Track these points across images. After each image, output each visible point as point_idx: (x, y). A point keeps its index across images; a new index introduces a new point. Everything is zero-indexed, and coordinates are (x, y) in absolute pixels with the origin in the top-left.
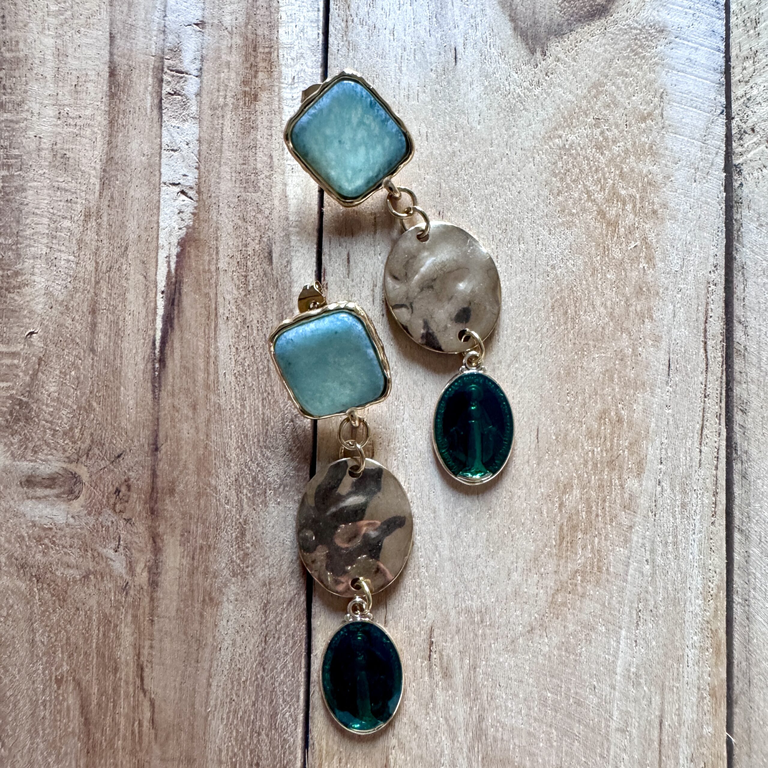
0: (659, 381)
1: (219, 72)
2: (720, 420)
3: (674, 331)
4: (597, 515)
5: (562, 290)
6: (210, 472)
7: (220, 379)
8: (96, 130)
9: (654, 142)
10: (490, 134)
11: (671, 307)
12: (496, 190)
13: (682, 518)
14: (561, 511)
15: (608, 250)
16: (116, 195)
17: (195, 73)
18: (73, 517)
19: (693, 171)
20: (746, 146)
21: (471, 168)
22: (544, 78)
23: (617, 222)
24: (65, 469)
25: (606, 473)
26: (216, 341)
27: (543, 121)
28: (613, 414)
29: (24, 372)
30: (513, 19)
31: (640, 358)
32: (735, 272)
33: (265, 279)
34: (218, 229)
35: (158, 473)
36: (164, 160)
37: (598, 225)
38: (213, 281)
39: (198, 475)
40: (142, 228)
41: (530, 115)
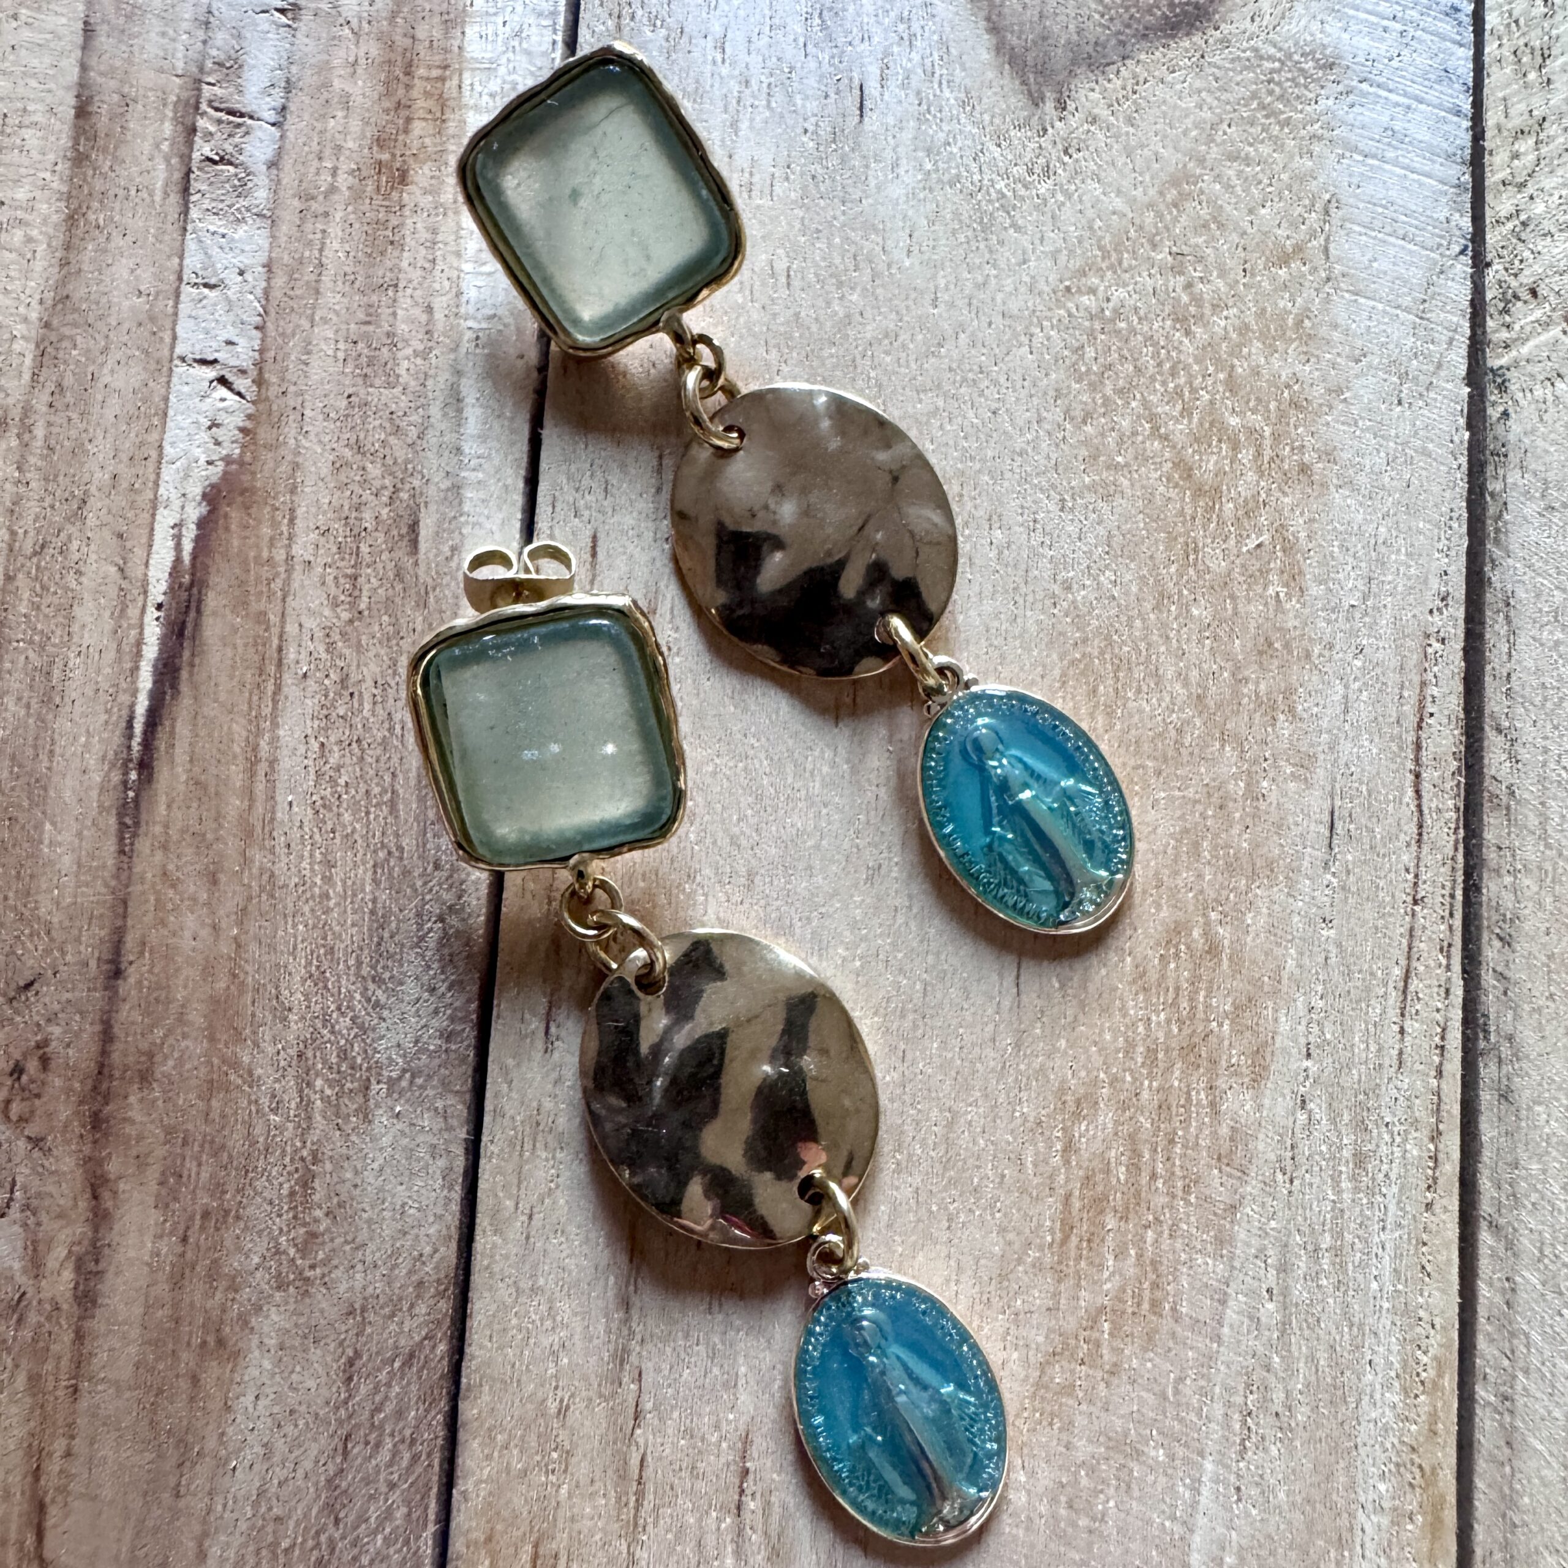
0: (1306, 864)
1: (323, 116)
2: (1448, 957)
3: (1346, 748)
4: (1154, 1176)
5: (1085, 641)
6: (238, 1032)
7: (279, 815)
8: (35, 233)
9: (1306, 313)
10: (934, 277)
11: (1340, 688)
12: (940, 403)
13: (1356, 1190)
14: (1067, 1162)
15: (1196, 551)
16: (69, 380)
17: (271, 116)
19: (1395, 379)
20: (1517, 327)
21: (887, 353)
22: (1060, 160)
23: (1217, 490)
25: (1177, 1073)
26: (275, 725)
27: (1054, 256)
28: (1196, 933)
30: (994, 29)
31: (1263, 805)
32: (1488, 613)
33: (399, 587)
34: (296, 467)
35: (117, 1030)
36: (184, 308)
37: (1173, 493)
38: (277, 586)
39: (212, 1039)
40: (124, 457)
41: (1025, 241)
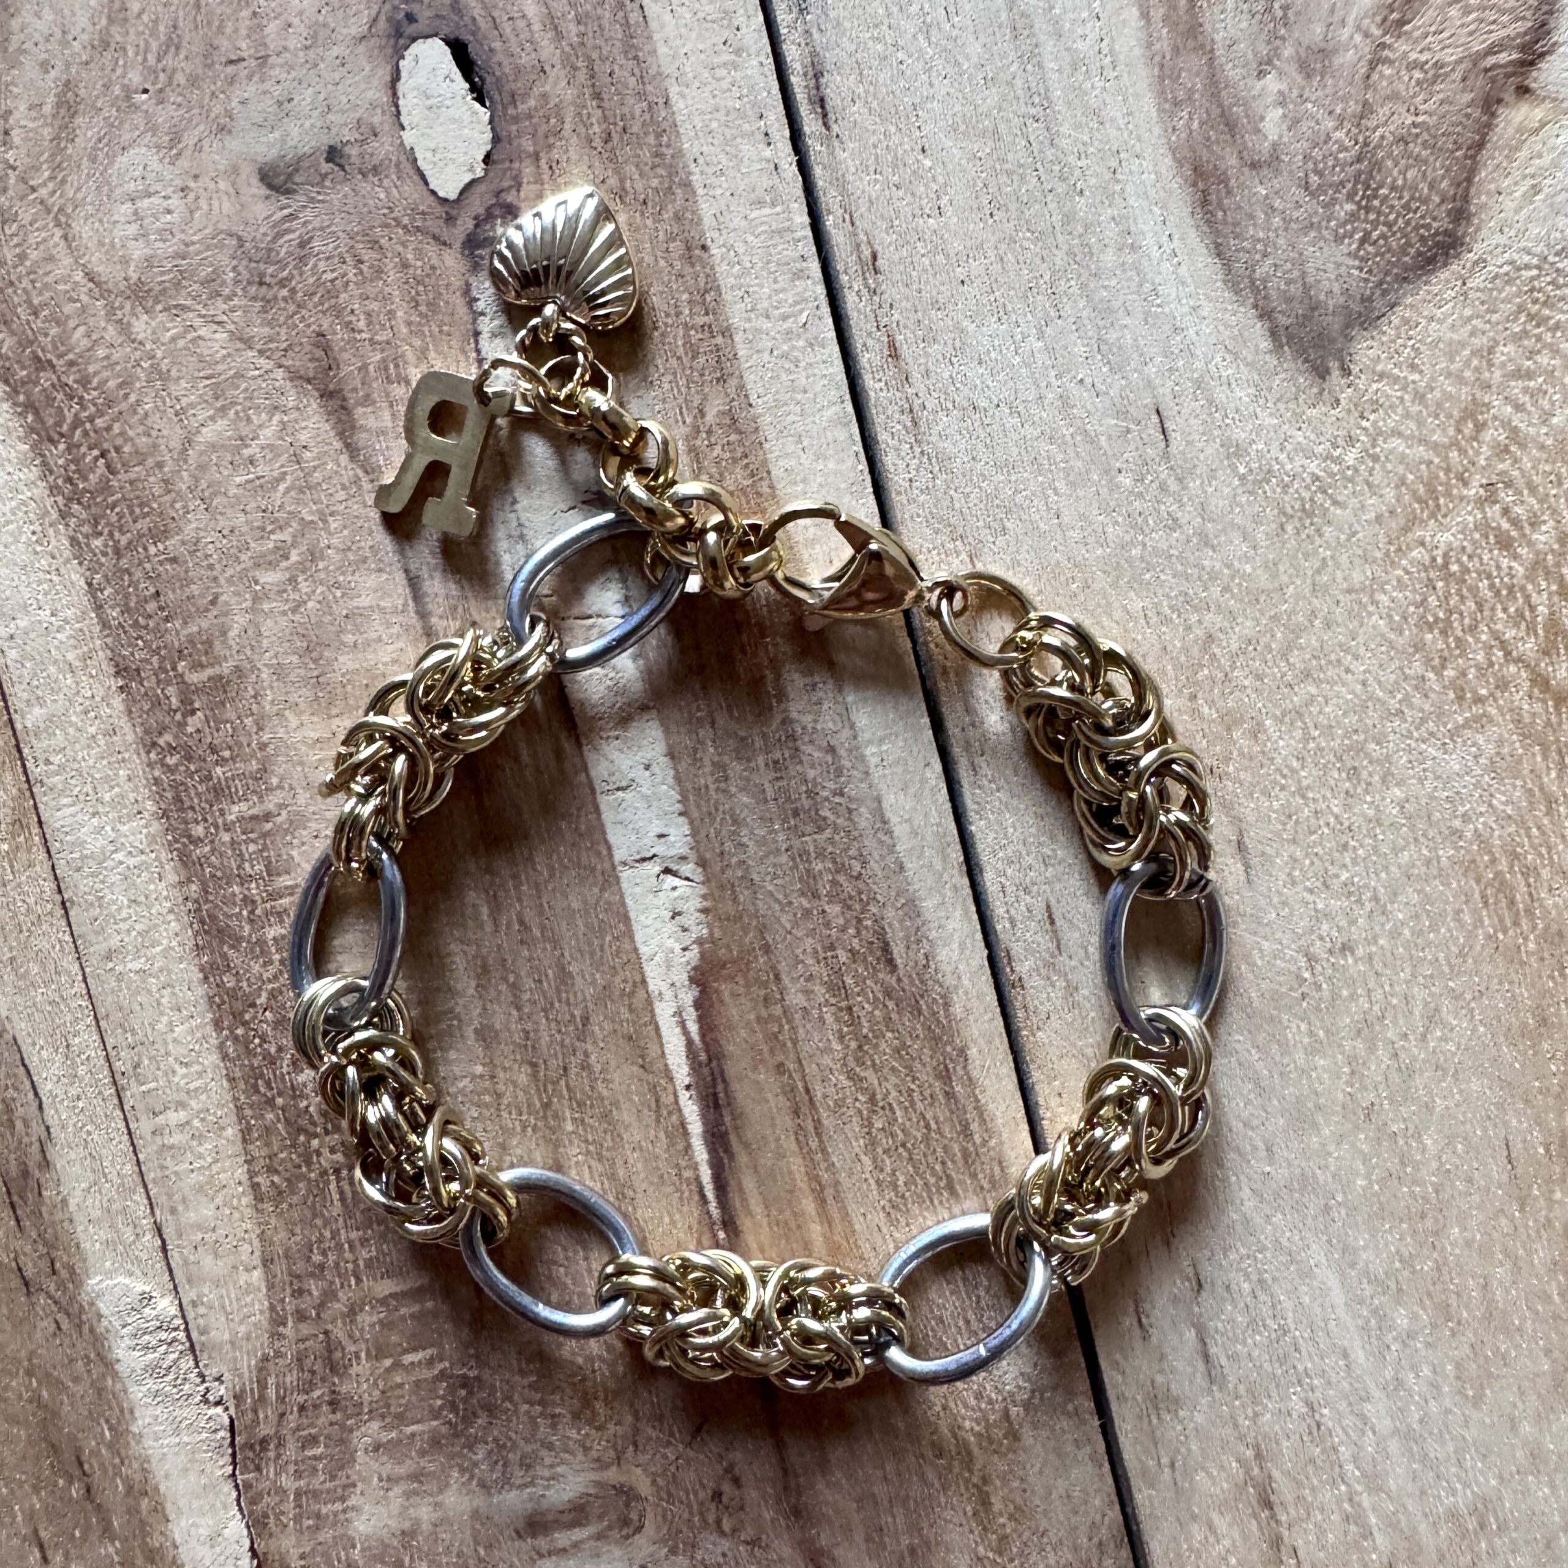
17: (617, 610)
21: (1254, 659)
22: (1358, 426)
24: (598, 1484)
26: (826, 1154)
30: (1265, 314)
34: (762, 930)
36: (608, 817)
38: (785, 1036)
41: (1349, 514)
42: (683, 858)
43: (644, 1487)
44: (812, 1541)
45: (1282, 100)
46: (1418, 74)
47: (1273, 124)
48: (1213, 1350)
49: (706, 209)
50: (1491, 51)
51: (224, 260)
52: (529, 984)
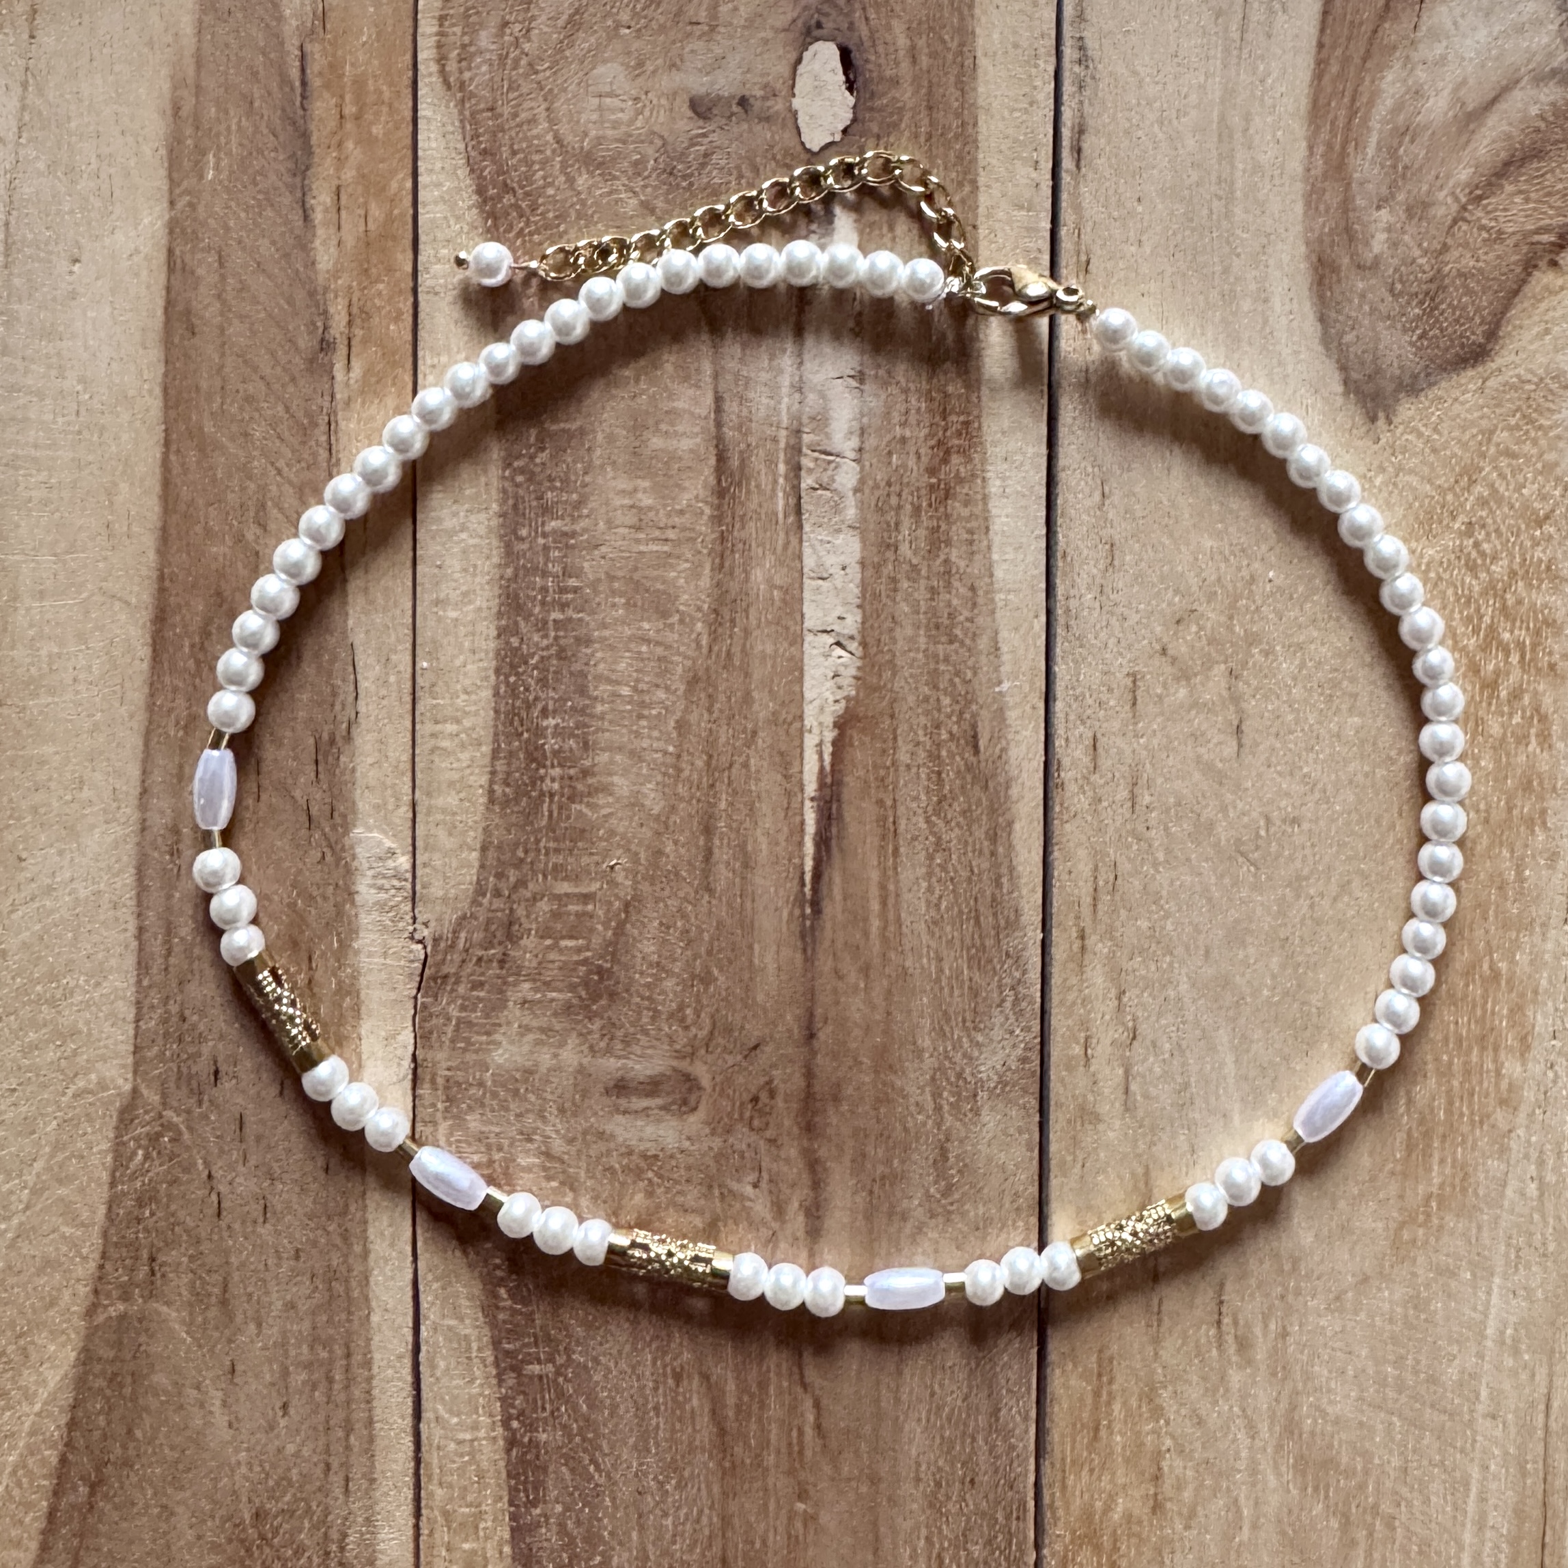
4: (1461, 1115)
6: (892, 1068)
7: (905, 930)
8: (699, 547)
9: (1553, 559)
16: (735, 650)
17: (852, 455)
18: (689, 1138)
23: (1496, 682)
24: (675, 1070)
25: (1475, 1053)
26: (896, 872)
29: (603, 924)
31: (1526, 885)
34: (894, 701)
35: (817, 1071)
36: (807, 595)
40: (778, 701)
42: (852, 638)
43: (706, 1082)
44: (815, 1151)
45: (1389, 229)
46: (1485, 235)
47: (1379, 243)
48: (1134, 1087)
49: (983, 199)
50: (1538, 231)
51: (650, 151)
52: (722, 697)
